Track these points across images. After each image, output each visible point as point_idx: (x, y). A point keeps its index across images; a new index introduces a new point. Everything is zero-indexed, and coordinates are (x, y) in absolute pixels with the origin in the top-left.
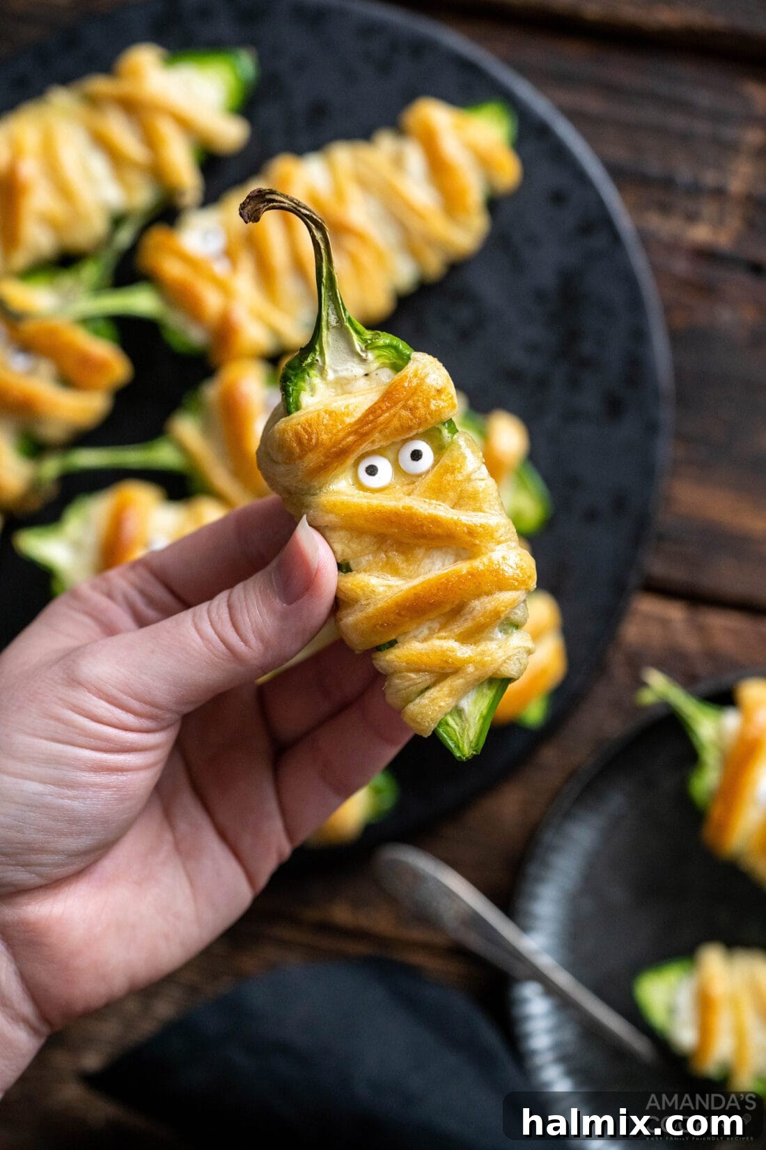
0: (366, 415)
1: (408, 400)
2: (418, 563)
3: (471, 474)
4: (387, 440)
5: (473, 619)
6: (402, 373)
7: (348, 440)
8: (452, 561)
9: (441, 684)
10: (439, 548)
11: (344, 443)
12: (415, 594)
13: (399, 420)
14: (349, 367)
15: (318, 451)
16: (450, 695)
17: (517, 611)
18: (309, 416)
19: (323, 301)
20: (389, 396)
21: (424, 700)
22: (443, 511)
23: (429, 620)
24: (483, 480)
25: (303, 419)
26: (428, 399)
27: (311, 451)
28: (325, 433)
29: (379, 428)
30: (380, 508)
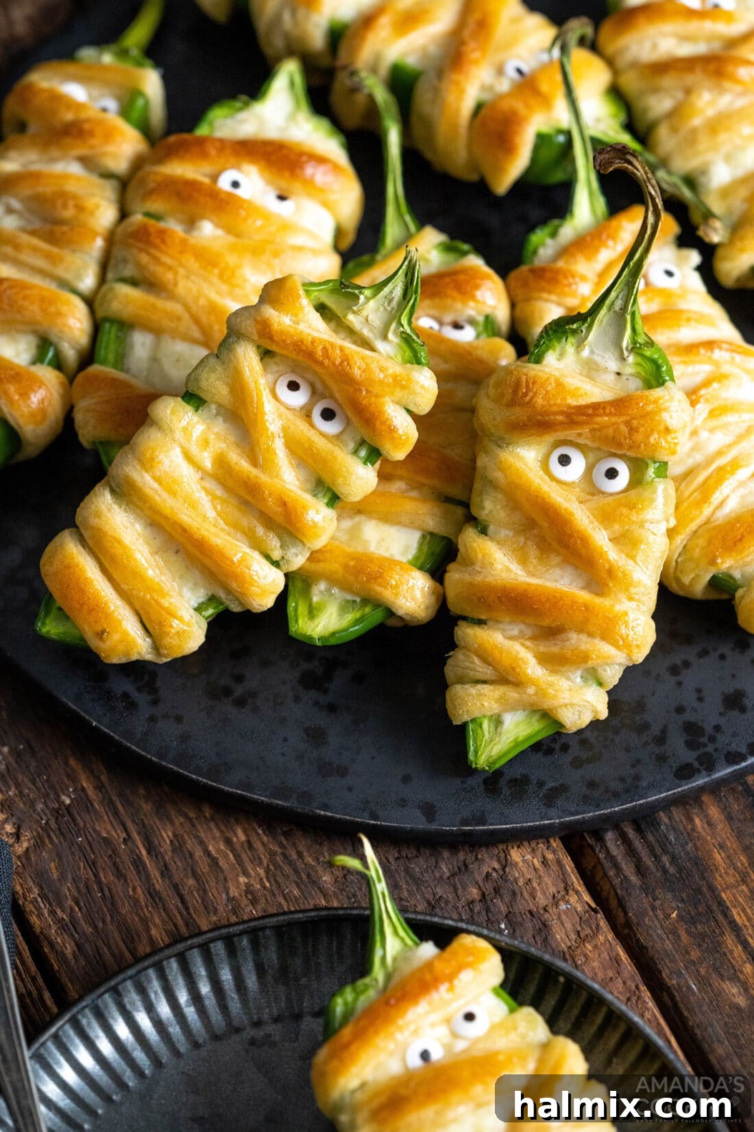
0: (587, 406)
1: (635, 418)
2: (548, 567)
3: (646, 521)
4: (594, 441)
5: (562, 648)
6: (647, 393)
7: (557, 417)
8: (579, 586)
9: (498, 687)
10: (576, 567)
11: (552, 417)
12: (525, 590)
13: (614, 431)
14: (606, 356)
15: (526, 409)
16: (499, 700)
17: (608, 669)
18: (540, 374)
19: (619, 282)
20: (620, 404)
21: (473, 690)
22: (600, 538)
23: (524, 623)
24: (654, 534)
25: (532, 373)
26: (652, 431)
27: (519, 405)
28: (542, 398)
29: (592, 426)
30: (546, 496)
